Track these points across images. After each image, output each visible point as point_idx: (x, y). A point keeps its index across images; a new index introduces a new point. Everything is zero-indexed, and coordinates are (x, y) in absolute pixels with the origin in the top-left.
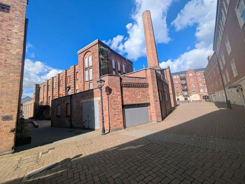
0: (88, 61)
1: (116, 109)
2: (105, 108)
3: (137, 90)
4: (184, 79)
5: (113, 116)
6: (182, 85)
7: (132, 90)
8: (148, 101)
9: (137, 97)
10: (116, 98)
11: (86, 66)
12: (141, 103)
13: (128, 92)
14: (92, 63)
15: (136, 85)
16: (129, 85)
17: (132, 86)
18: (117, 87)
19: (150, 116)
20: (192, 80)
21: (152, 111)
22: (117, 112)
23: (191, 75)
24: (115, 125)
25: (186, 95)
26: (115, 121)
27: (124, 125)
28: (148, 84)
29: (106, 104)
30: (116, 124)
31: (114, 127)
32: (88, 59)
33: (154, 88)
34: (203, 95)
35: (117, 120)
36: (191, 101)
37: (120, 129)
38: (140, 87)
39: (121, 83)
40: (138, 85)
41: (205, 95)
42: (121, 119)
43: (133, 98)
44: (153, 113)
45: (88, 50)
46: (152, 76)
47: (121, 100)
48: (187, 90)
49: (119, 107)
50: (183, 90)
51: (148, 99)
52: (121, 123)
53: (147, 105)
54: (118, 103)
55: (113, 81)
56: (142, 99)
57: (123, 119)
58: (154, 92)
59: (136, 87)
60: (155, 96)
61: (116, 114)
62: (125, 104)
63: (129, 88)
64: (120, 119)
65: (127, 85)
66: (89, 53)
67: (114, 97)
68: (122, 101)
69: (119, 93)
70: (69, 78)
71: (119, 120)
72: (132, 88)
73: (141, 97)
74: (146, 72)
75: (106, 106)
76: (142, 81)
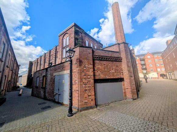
0: (66, 41)
1: (86, 83)
2: (75, 82)
3: (110, 64)
4: (144, 60)
5: (84, 92)
6: (142, 65)
7: (105, 63)
8: (122, 76)
9: (110, 72)
10: (87, 71)
11: (64, 45)
12: (115, 78)
13: (100, 66)
14: (69, 42)
15: (109, 59)
16: (102, 58)
17: (105, 59)
18: (89, 59)
19: (124, 92)
20: (150, 61)
21: (126, 87)
22: (88, 87)
23: (149, 57)
24: (85, 103)
25: (145, 73)
26: (86, 98)
27: (95, 102)
28: (122, 58)
29: (76, 78)
30: (86, 101)
31: (84, 105)
32: (66, 40)
33: (128, 62)
34: (160, 74)
35: (87, 97)
36: (150, 78)
37: (91, 108)
38: (114, 61)
39: (93, 56)
40: (111, 59)
41: (162, 73)
42: (93, 95)
43: (106, 72)
44: (127, 89)
45: (66, 33)
46: (125, 50)
47: (92, 74)
48: (145, 69)
49: (90, 81)
50: (142, 69)
51: (122, 74)
52: (92, 100)
53: (121, 80)
54: (89, 77)
55: (84, 53)
56: (116, 74)
57: (95, 96)
58: (128, 66)
59: (109, 61)
60: (129, 71)
61: (86, 90)
62: (97, 78)
63: (101, 62)
64: (91, 95)
65: (100, 58)
66: (67, 35)
67: (85, 70)
68: (94, 75)
69: (90, 66)
70: (52, 56)
71: (90, 97)
72: (104, 62)
73: (114, 71)
74: (119, 47)
75: (76, 80)
76: (116, 55)
